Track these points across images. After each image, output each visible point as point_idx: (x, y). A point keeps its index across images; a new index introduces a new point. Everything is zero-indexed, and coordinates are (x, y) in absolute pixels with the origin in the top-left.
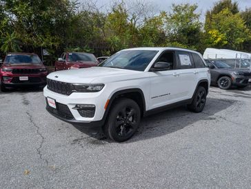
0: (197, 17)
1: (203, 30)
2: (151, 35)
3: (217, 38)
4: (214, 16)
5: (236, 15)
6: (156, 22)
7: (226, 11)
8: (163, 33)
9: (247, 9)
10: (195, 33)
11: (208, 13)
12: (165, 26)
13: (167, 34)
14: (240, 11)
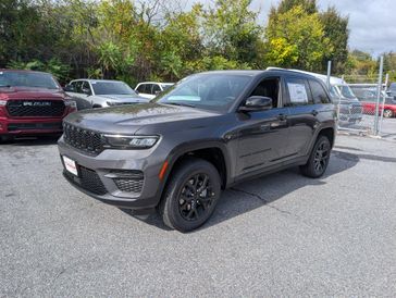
0: (253, 16)
1: (262, 38)
2: (176, 43)
3: (282, 51)
4: (281, 17)
5: (312, 17)
6: (186, 21)
7: (298, 10)
8: (198, 41)
9: (329, 9)
10: (249, 43)
11: (273, 11)
12: (201, 30)
13: (205, 43)
14: (320, 11)
